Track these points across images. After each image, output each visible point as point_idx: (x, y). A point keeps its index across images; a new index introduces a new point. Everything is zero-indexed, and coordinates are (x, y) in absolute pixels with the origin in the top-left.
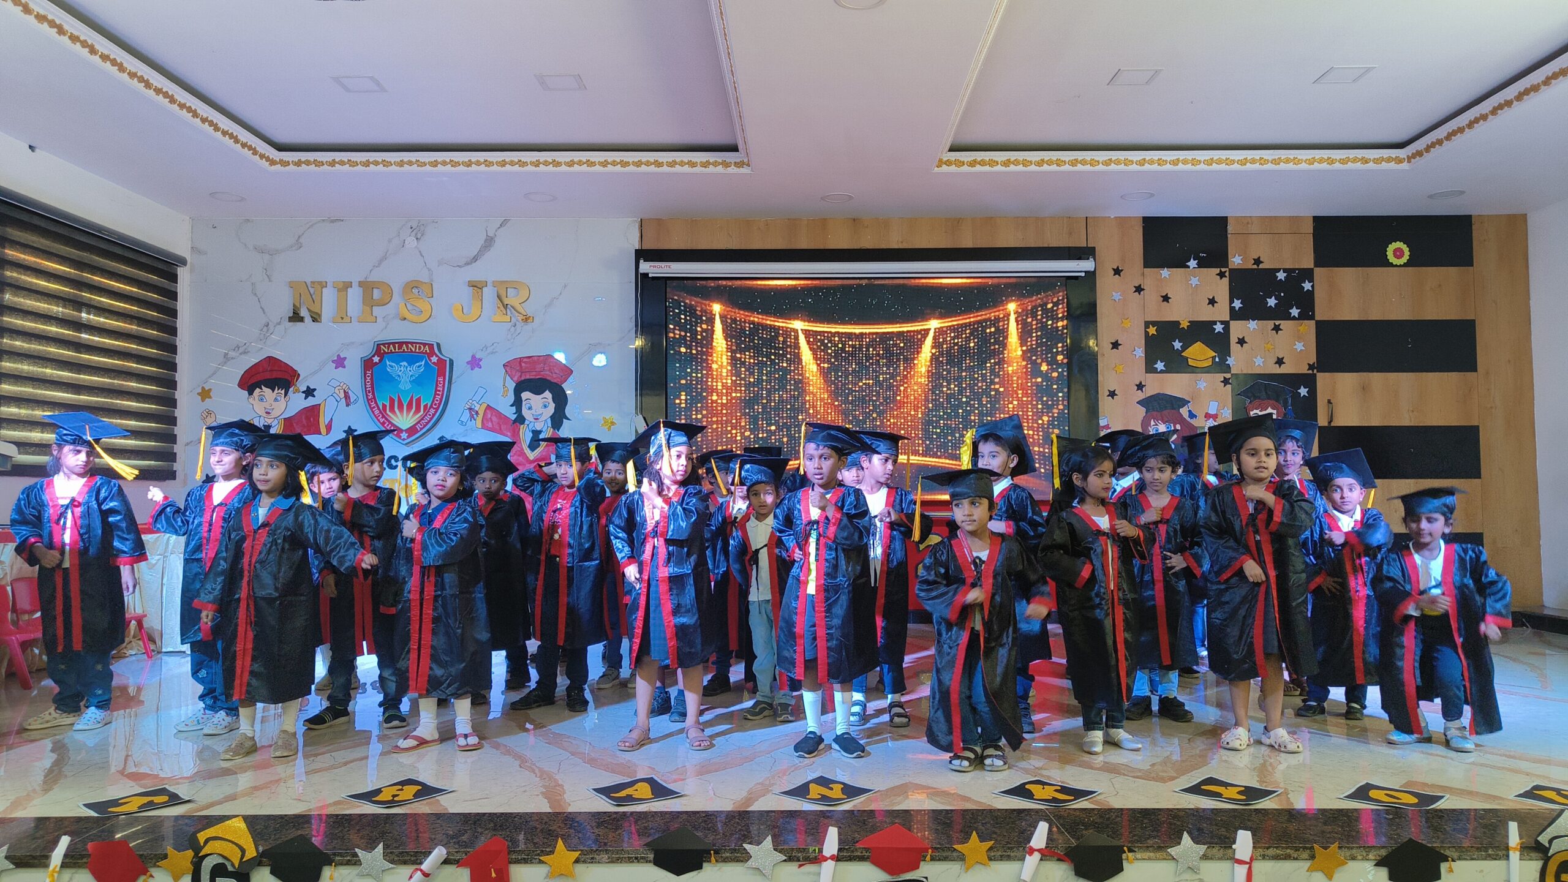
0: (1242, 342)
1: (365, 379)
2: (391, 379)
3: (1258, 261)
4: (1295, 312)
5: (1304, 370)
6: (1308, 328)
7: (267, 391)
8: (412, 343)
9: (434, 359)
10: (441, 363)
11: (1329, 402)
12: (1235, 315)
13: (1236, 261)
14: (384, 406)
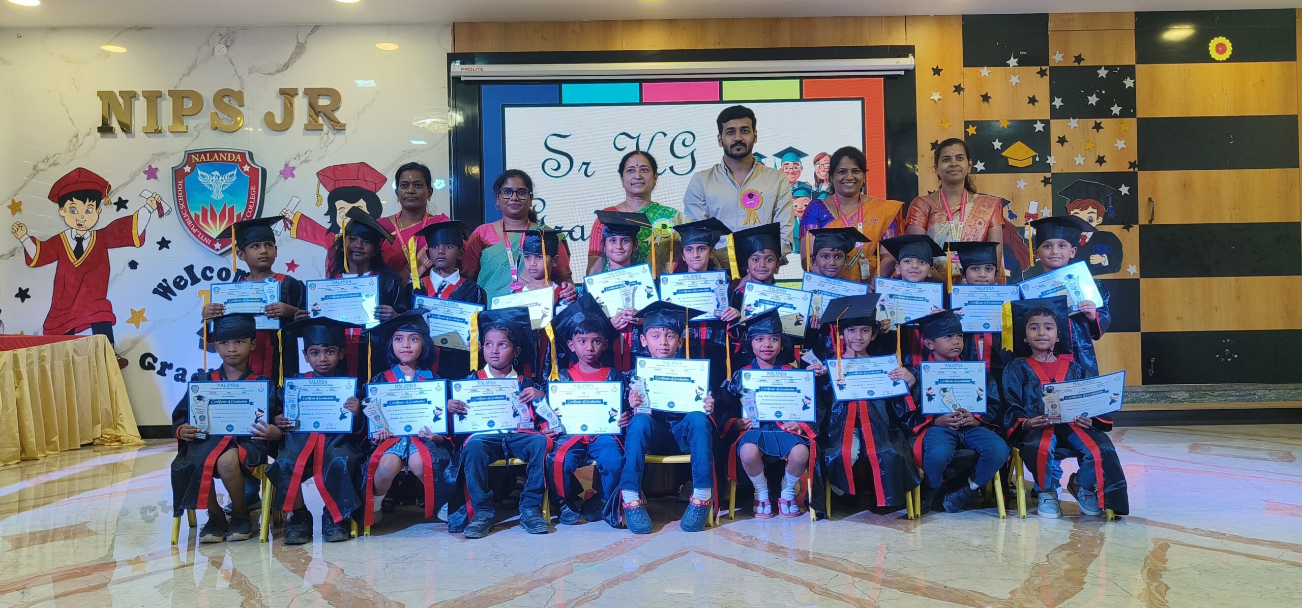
0: (1062, 141)
1: (177, 189)
2: (204, 190)
3: (1079, 59)
4: (1116, 110)
5: (1125, 168)
6: (1131, 125)
7: (78, 203)
8: (223, 152)
9: (246, 168)
10: (253, 171)
11: (1150, 199)
12: (1056, 114)
13: (1057, 58)
14: (196, 215)
